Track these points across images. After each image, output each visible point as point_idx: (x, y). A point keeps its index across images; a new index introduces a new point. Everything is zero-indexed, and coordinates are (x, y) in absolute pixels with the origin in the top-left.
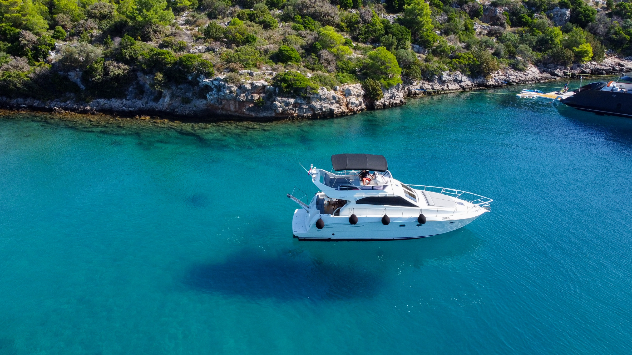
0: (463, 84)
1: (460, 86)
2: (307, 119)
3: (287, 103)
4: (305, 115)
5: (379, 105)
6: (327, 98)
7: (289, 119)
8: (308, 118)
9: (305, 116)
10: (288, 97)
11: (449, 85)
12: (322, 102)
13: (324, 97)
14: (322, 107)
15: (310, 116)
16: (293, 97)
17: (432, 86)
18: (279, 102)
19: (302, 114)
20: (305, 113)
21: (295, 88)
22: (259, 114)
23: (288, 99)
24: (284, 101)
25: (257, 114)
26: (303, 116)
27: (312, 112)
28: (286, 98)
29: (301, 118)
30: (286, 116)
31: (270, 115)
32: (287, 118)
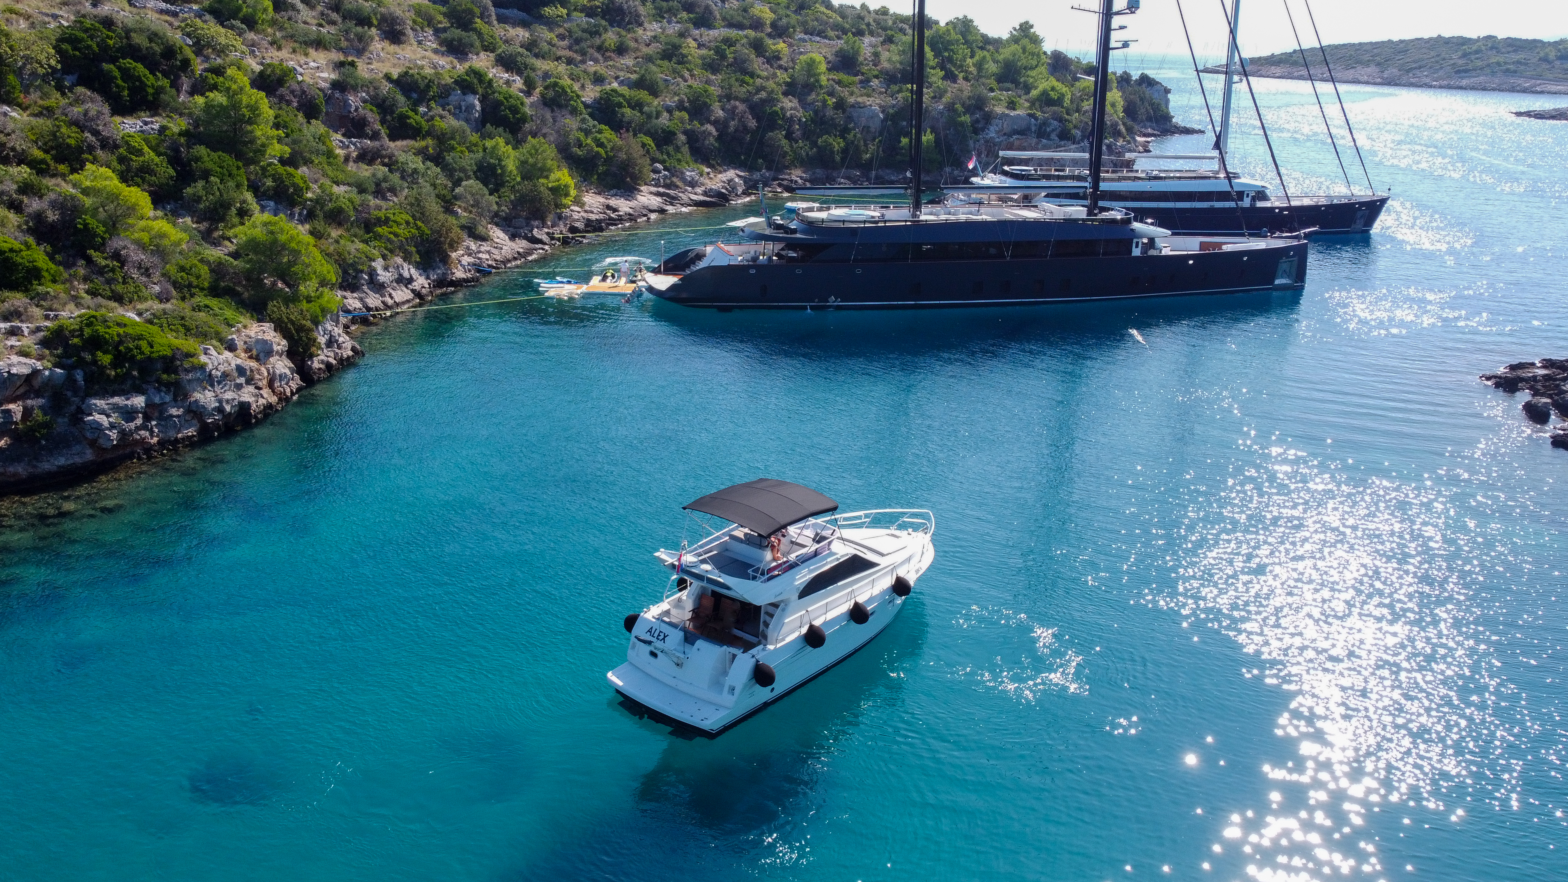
0: (416, 285)
1: (413, 291)
2: (187, 446)
3: (128, 412)
4: (180, 435)
5: (320, 369)
6: (225, 375)
7: (139, 459)
8: (191, 443)
9: (183, 439)
10: (125, 393)
11: (394, 293)
12: (218, 389)
13: (219, 374)
14: (220, 401)
15: (193, 436)
16: (139, 390)
17: (361, 300)
18: (102, 412)
19: (172, 434)
20: (179, 432)
21: (141, 361)
22: (39, 465)
23: (127, 399)
24: (116, 408)
25: (35, 467)
26: (177, 440)
27: (195, 422)
28: (119, 395)
29: (170, 445)
30: (128, 450)
31: (78, 460)
32: (130, 456)
